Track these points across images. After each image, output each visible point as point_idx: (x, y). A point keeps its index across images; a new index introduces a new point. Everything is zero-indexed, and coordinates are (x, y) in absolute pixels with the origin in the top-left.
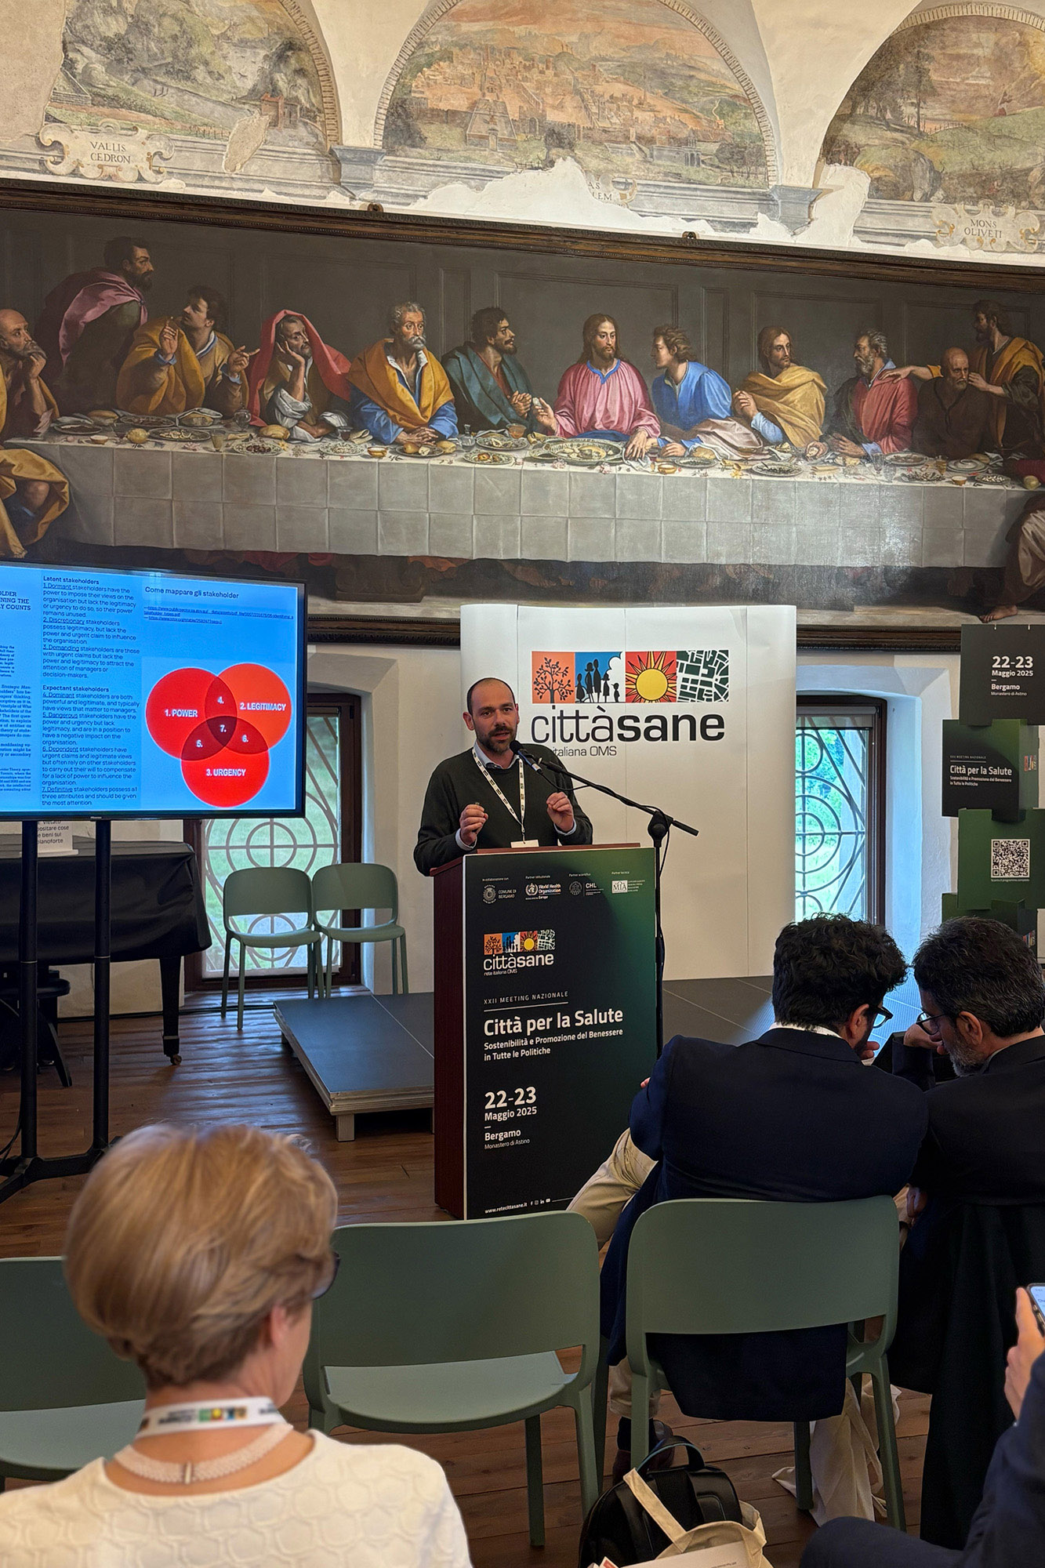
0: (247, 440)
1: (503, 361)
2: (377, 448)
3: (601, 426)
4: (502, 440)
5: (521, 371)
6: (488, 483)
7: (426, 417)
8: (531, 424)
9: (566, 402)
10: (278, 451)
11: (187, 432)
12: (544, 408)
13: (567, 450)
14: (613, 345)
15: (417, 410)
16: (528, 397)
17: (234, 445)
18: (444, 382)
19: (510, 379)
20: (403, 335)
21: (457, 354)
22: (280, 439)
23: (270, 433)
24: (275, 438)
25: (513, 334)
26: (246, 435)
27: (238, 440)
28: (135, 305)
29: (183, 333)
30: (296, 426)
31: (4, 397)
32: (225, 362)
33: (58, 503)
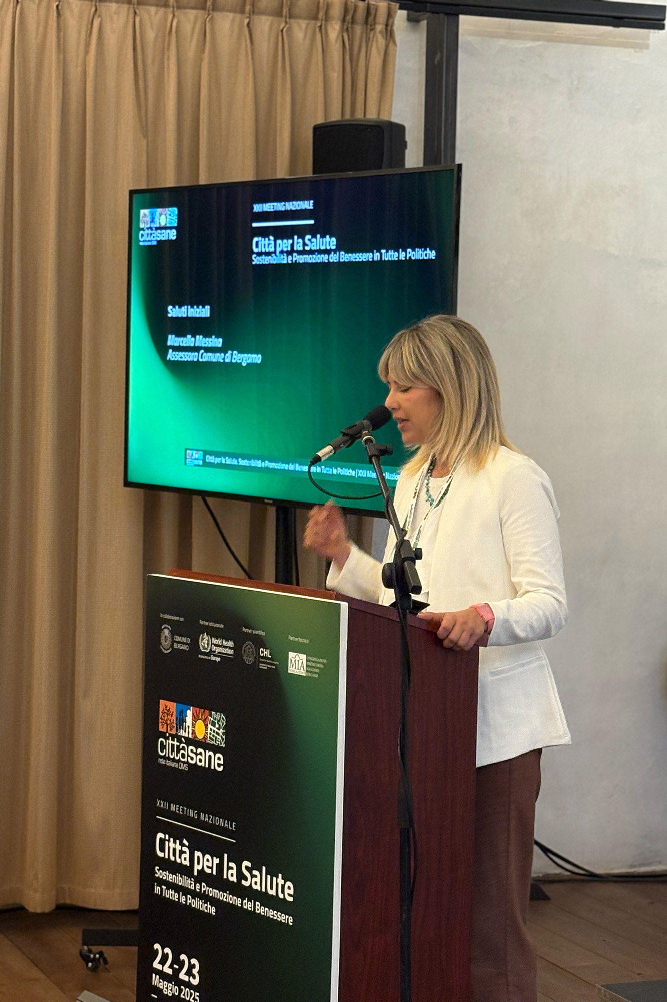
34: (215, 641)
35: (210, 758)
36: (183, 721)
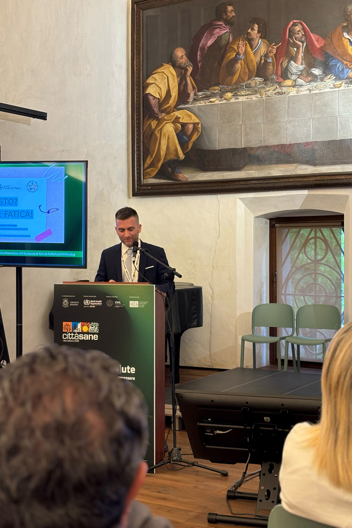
0: (275, 90)
2: (338, 83)
10: (289, 93)
11: (248, 91)
17: (269, 93)
22: (290, 86)
23: (285, 84)
24: (288, 86)
26: (274, 87)
27: (271, 90)
28: (227, 34)
29: (247, 42)
30: (298, 79)
31: (177, 87)
32: (265, 53)
33: (197, 132)
34: (91, 301)
35: (91, 337)
36: (76, 327)
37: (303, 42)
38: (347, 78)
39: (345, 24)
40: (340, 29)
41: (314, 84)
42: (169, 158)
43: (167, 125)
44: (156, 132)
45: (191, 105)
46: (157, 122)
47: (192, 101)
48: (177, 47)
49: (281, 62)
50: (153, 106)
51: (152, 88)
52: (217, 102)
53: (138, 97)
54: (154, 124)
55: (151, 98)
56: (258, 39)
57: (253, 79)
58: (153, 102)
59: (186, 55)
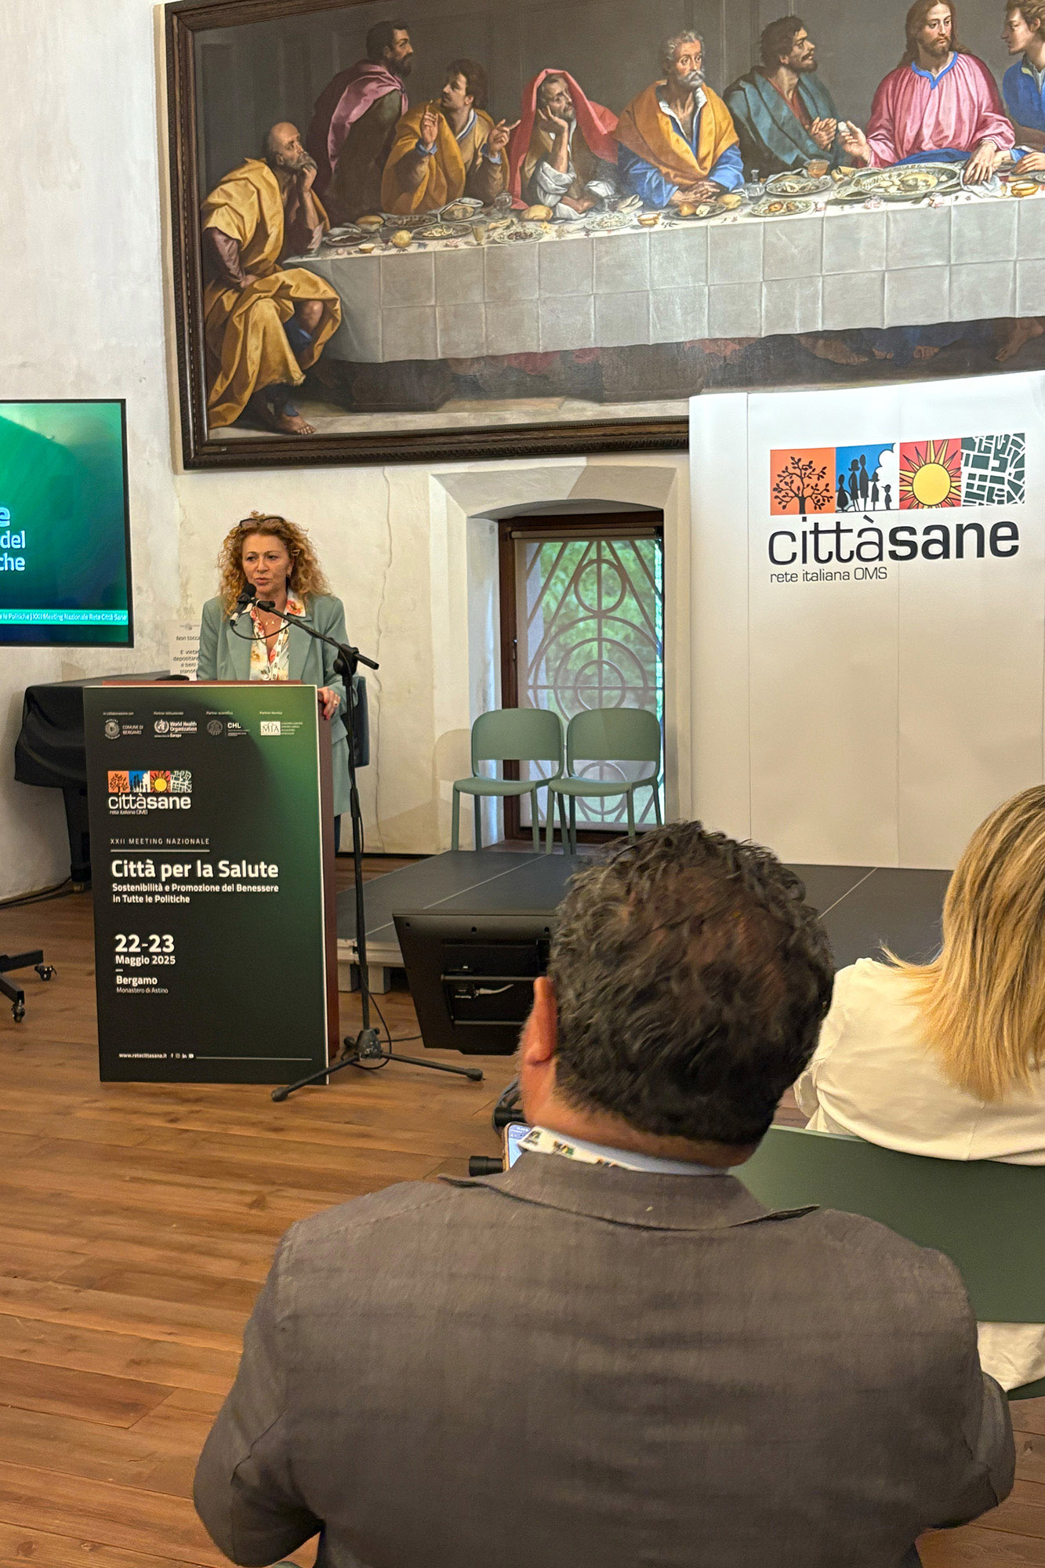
0: (508, 227)
1: (800, 80)
2: (649, 215)
3: (931, 145)
4: (799, 182)
5: (823, 91)
6: (780, 239)
7: (704, 169)
8: (836, 156)
9: (883, 121)
10: (540, 235)
11: (448, 228)
12: (853, 133)
13: (884, 184)
14: (948, 34)
15: (694, 162)
16: (832, 122)
17: (495, 235)
18: (727, 123)
19: (808, 104)
20: (677, 72)
21: (742, 84)
22: (542, 221)
23: (532, 215)
24: (538, 220)
25: (813, 46)
26: (507, 222)
27: (500, 228)
28: (395, 96)
29: (443, 117)
30: (560, 205)
31: (282, 215)
32: (485, 142)
33: (331, 322)
34: (172, 724)
35: (174, 802)
36: (139, 783)
37: (569, 121)
38: (668, 206)
39: (663, 83)
40: (651, 93)
41: (597, 217)
42: (267, 380)
43: (259, 302)
44: (235, 320)
45: (317, 256)
46: (236, 295)
47: (319, 249)
48: (280, 121)
49: (520, 164)
50: (226, 258)
51: (223, 215)
52: (377, 252)
53: (190, 235)
54: (229, 299)
55: (219, 238)
56: (467, 108)
57: (459, 201)
58: (225, 249)
59: (300, 140)
